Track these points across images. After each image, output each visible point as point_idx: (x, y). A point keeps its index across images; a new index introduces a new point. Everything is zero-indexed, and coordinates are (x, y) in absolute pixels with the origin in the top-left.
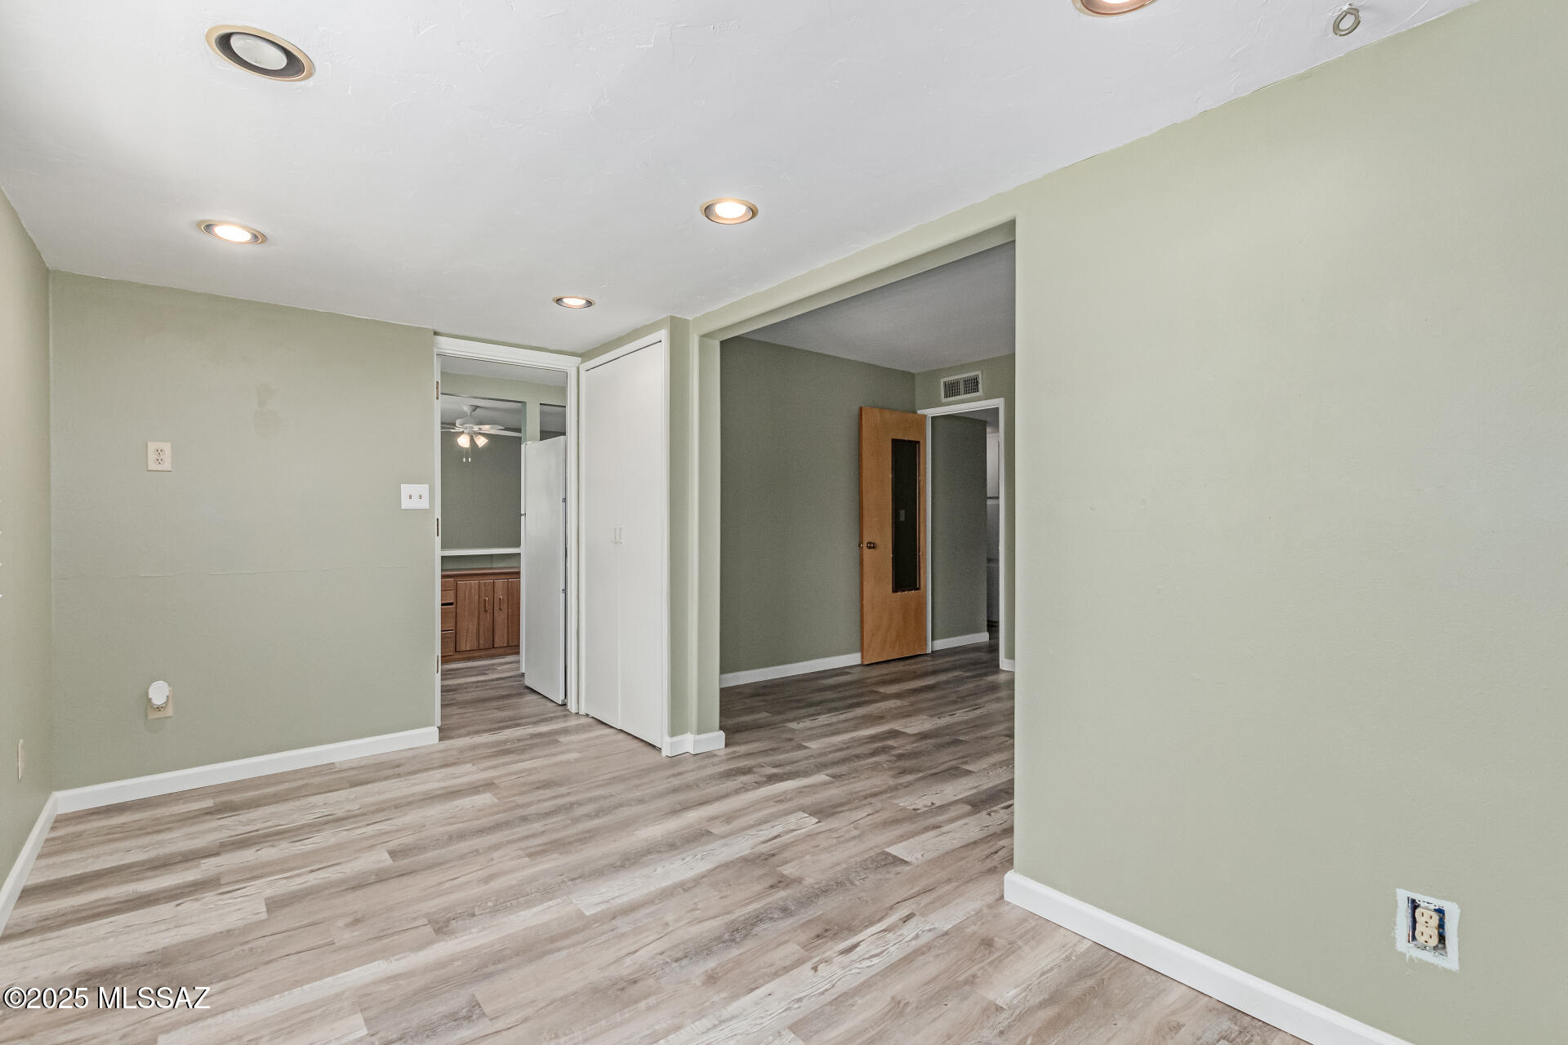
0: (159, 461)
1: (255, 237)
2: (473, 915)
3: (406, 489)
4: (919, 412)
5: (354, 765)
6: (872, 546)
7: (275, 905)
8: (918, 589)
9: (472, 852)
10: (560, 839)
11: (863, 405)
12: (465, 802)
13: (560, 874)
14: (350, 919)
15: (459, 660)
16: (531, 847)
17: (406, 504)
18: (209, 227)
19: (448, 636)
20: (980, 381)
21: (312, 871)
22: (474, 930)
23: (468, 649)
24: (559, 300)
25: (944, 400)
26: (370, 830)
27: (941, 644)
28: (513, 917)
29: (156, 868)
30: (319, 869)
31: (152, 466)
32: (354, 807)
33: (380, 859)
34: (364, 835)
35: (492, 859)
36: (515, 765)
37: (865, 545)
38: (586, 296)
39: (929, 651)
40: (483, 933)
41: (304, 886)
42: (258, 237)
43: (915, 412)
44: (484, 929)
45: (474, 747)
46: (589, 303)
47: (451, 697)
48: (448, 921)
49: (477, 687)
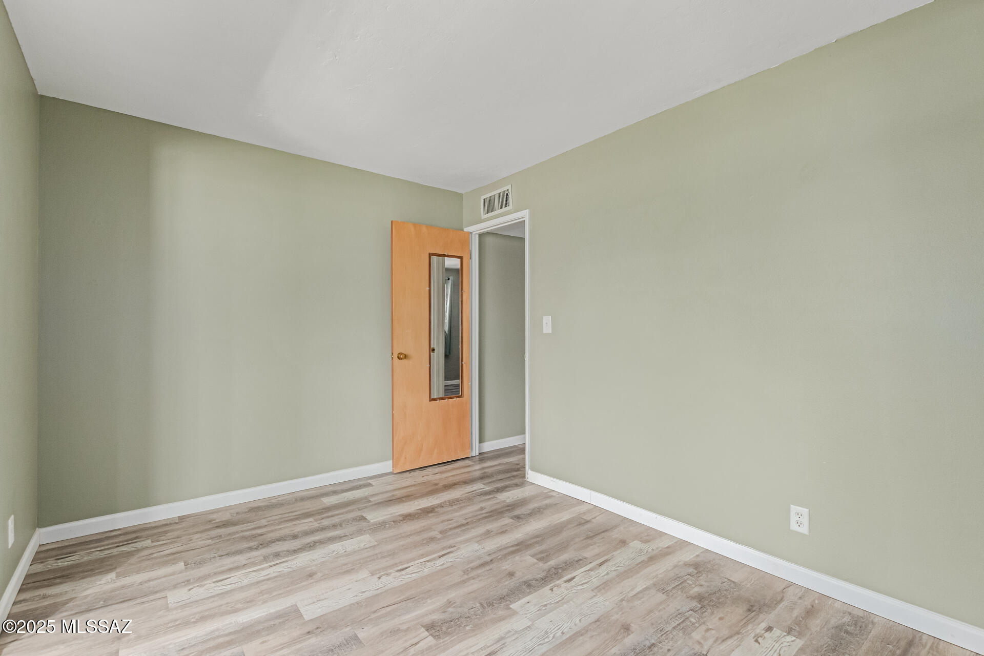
4: (466, 230)
6: (403, 357)
8: (460, 397)
11: (393, 220)
20: (510, 195)
25: (484, 217)
27: (490, 446)
37: (395, 356)
39: (475, 452)
43: (463, 230)
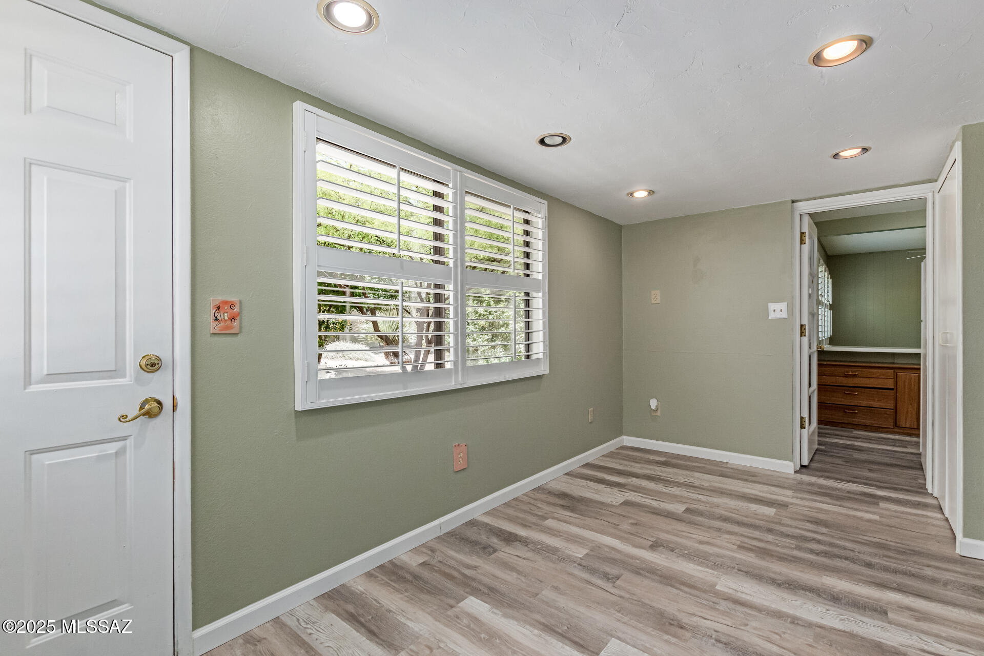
0: (656, 299)
1: (649, 193)
2: (672, 551)
3: (772, 306)
5: (735, 467)
7: (627, 503)
9: (717, 528)
10: (770, 550)
12: (754, 507)
13: (737, 563)
14: (635, 522)
15: (899, 433)
16: (748, 544)
17: (772, 315)
18: (632, 194)
19: (888, 413)
21: (653, 499)
22: (663, 556)
23: (908, 426)
24: (836, 156)
26: (695, 496)
28: (685, 563)
29: (618, 473)
30: (655, 500)
31: (653, 302)
32: (705, 484)
33: (679, 508)
34: (691, 497)
35: (720, 537)
36: (818, 504)
38: (860, 145)
40: (665, 559)
41: (644, 503)
42: (651, 192)
44: (667, 558)
45: (811, 484)
46: (865, 150)
47: (849, 453)
48: (660, 546)
49: (882, 453)
